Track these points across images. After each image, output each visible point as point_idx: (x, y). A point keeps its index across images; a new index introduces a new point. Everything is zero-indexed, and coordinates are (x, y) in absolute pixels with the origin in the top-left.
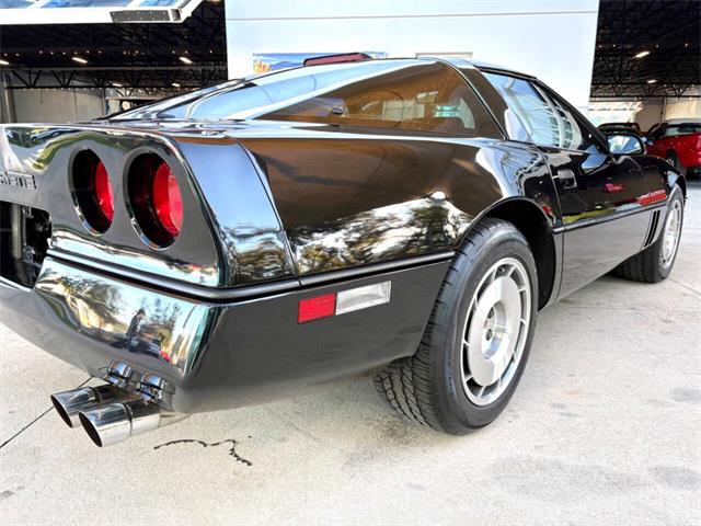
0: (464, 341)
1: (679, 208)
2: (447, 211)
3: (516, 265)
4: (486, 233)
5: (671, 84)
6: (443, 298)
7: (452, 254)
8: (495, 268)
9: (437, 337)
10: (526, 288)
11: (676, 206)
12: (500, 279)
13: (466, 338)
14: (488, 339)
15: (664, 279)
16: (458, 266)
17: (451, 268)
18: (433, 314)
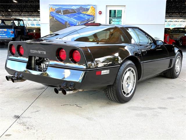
0: (122, 83)
2: (119, 58)
3: (132, 69)
4: (126, 63)
6: (118, 74)
7: (120, 66)
8: (128, 69)
9: (117, 81)
10: (135, 74)
11: (179, 58)
12: (129, 72)
13: (123, 82)
14: (127, 84)
16: (121, 68)
17: (119, 69)
18: (116, 77)
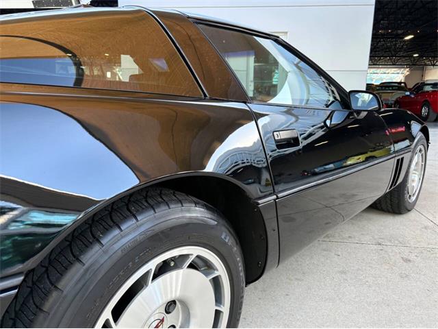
1: (423, 152)
3: (197, 251)
5: (427, 57)
10: (221, 271)
11: (420, 151)
15: (409, 211)
